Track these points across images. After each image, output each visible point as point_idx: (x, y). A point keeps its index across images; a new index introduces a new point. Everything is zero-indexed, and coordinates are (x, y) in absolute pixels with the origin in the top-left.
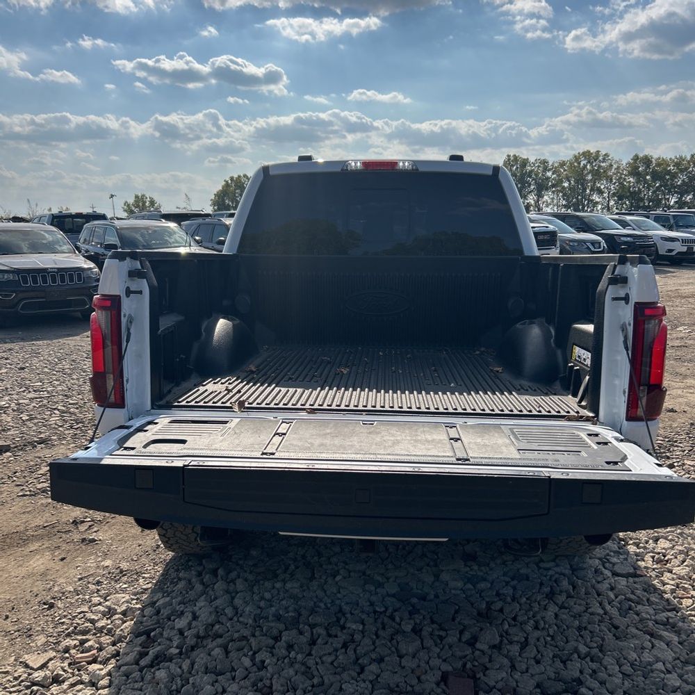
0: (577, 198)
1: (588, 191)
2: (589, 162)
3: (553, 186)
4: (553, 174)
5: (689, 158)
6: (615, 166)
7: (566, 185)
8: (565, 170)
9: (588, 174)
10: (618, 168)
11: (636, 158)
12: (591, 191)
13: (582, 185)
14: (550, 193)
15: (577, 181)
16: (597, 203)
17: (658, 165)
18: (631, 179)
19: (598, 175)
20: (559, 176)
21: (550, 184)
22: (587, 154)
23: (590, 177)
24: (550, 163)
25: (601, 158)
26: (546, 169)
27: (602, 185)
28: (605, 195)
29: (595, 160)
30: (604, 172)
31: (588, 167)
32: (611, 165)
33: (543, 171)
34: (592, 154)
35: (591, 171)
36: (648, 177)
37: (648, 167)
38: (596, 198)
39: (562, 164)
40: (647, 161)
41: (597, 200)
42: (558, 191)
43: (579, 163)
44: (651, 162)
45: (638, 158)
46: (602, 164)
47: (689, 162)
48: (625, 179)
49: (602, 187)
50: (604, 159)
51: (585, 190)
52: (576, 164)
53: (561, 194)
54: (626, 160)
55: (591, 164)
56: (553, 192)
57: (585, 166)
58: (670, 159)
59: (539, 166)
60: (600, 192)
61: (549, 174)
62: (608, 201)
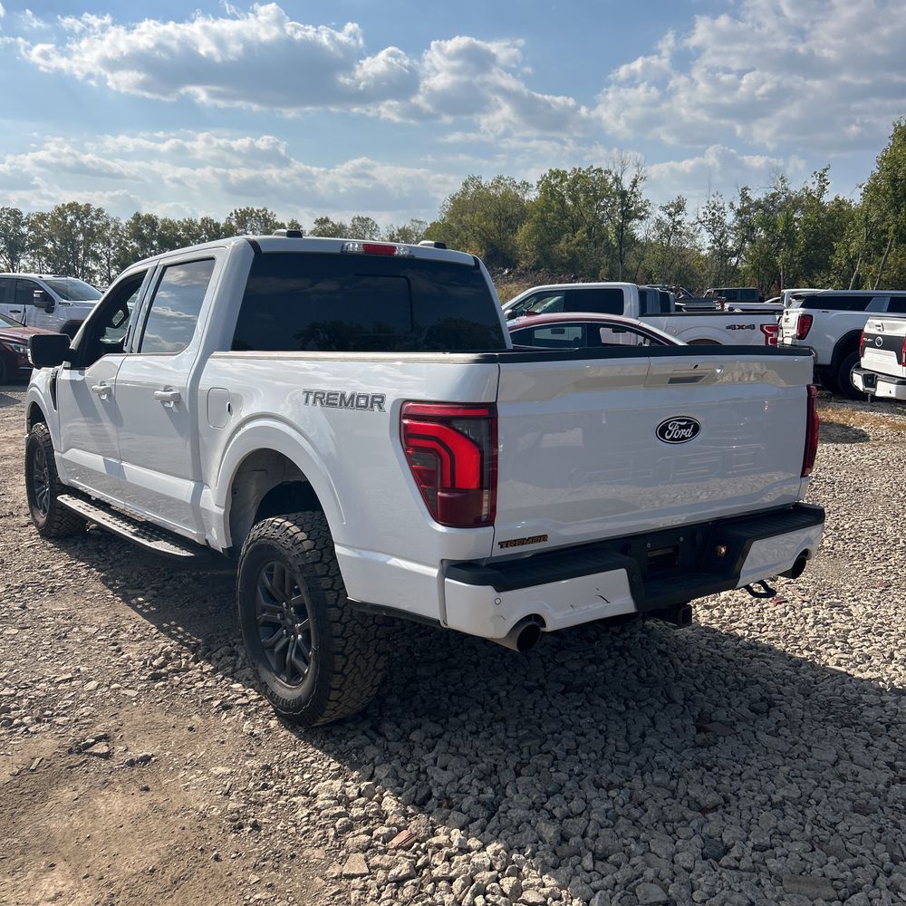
0: (67, 265)
1: (81, 256)
2: (78, 218)
3: (32, 246)
4: (30, 230)
5: (199, 223)
6: (112, 226)
7: (50, 246)
8: (46, 227)
9: (78, 233)
10: (116, 228)
11: (137, 217)
12: (84, 255)
13: (72, 248)
14: (28, 256)
15: (64, 242)
16: (94, 272)
17: (165, 228)
18: (134, 244)
19: (91, 235)
20: (38, 233)
21: (27, 243)
22: (73, 207)
23: (81, 238)
24: (25, 216)
25: (93, 214)
26: (18, 223)
27: (98, 248)
28: (104, 262)
29: (86, 216)
30: (100, 232)
31: (78, 224)
32: (108, 224)
33: (15, 226)
34: (81, 207)
35: (83, 230)
36: (155, 243)
37: (153, 229)
38: (92, 265)
39: (42, 218)
40: (151, 221)
41: (94, 267)
42: (39, 253)
43: (65, 218)
44: (157, 223)
45: (140, 218)
46: (97, 222)
47: (200, 227)
48: (126, 243)
49: (99, 251)
50: (98, 215)
51: (76, 254)
52: (60, 219)
53: (44, 258)
54: (125, 219)
55: (81, 221)
56: (33, 255)
57: (73, 223)
58: (179, 222)
59: (7, 218)
60: (97, 258)
61: (24, 230)
62: (109, 270)
